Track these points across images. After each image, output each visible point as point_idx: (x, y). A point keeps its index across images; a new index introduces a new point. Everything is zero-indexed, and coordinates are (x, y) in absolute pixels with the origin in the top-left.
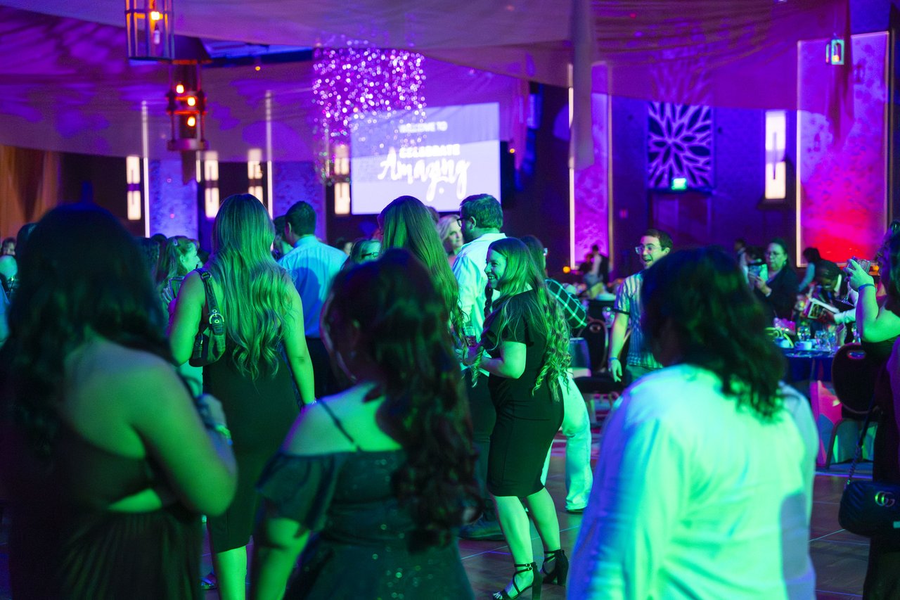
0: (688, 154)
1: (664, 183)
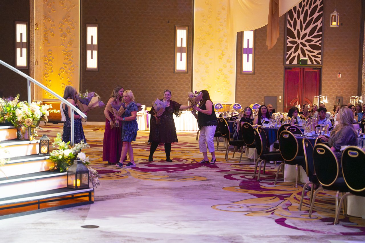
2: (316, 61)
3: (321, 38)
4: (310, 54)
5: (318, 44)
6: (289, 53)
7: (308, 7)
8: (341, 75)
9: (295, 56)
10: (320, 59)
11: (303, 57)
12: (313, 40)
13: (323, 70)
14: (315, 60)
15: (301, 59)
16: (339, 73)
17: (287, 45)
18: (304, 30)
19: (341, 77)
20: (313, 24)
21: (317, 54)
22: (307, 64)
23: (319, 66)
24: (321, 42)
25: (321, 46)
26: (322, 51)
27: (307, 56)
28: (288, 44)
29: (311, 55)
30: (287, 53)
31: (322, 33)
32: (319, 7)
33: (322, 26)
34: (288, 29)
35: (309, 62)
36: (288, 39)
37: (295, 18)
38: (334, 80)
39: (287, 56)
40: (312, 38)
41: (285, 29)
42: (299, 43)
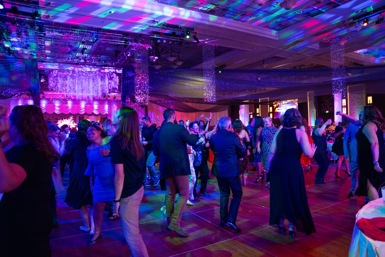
0: (329, 107)
1: (325, 112)
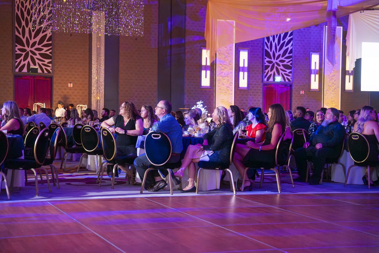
2: (46, 70)
3: (51, 47)
4: (40, 63)
5: (48, 53)
6: (18, 60)
7: (36, 16)
8: (72, 84)
9: (25, 64)
10: (51, 68)
11: (33, 65)
12: (43, 49)
13: (54, 80)
14: (45, 68)
15: (31, 67)
16: (70, 82)
17: (16, 53)
18: (34, 39)
19: (72, 86)
20: (42, 33)
21: (48, 63)
22: (38, 73)
23: (50, 74)
24: (51, 51)
25: (51, 55)
26: (52, 60)
27: (37, 64)
28: (16, 51)
29: (42, 64)
30: (16, 60)
31: (52, 42)
32: (47, 17)
33: (51, 35)
34: (16, 35)
35: (39, 71)
36: (17, 46)
37: (23, 26)
38: (65, 89)
39: (16, 64)
40: (41, 46)
41: (13, 35)
42: (28, 51)
